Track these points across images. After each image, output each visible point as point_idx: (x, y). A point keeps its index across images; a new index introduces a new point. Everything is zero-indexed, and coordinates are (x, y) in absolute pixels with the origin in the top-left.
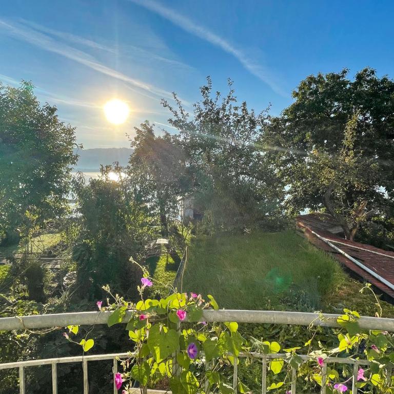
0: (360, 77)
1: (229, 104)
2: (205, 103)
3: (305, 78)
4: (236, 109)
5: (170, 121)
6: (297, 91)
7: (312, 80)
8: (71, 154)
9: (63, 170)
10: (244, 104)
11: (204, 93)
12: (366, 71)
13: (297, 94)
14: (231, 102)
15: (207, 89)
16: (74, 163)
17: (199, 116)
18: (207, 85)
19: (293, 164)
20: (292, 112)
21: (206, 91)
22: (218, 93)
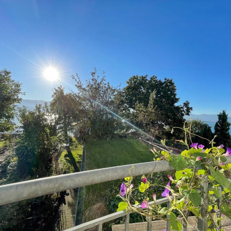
0: (151, 79)
1: (103, 82)
2: (93, 80)
3: (132, 76)
4: (105, 84)
5: (76, 85)
6: (128, 81)
7: (134, 77)
8: (17, 97)
9: (11, 106)
10: (109, 83)
11: (92, 75)
12: (154, 76)
13: (128, 83)
14: (103, 81)
15: (94, 73)
16: (19, 102)
17: (88, 86)
18: (95, 72)
19: (125, 111)
20: (127, 89)
21: (94, 74)
22: (98, 77)
